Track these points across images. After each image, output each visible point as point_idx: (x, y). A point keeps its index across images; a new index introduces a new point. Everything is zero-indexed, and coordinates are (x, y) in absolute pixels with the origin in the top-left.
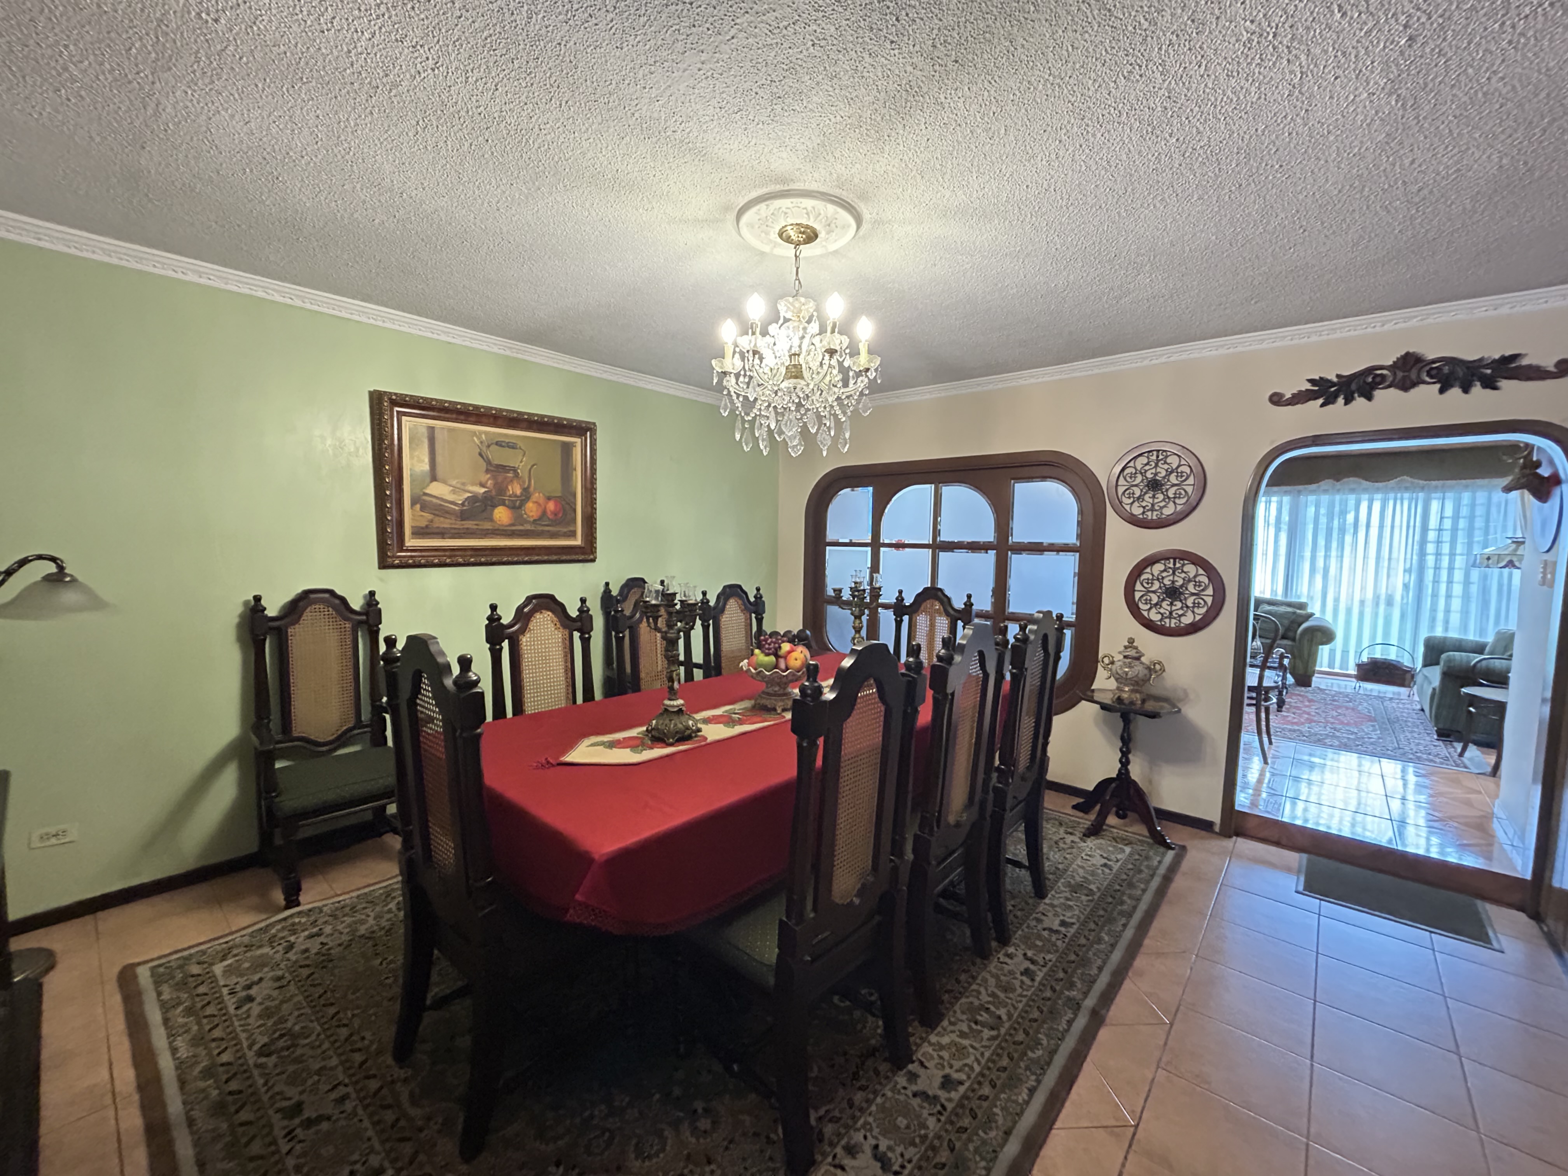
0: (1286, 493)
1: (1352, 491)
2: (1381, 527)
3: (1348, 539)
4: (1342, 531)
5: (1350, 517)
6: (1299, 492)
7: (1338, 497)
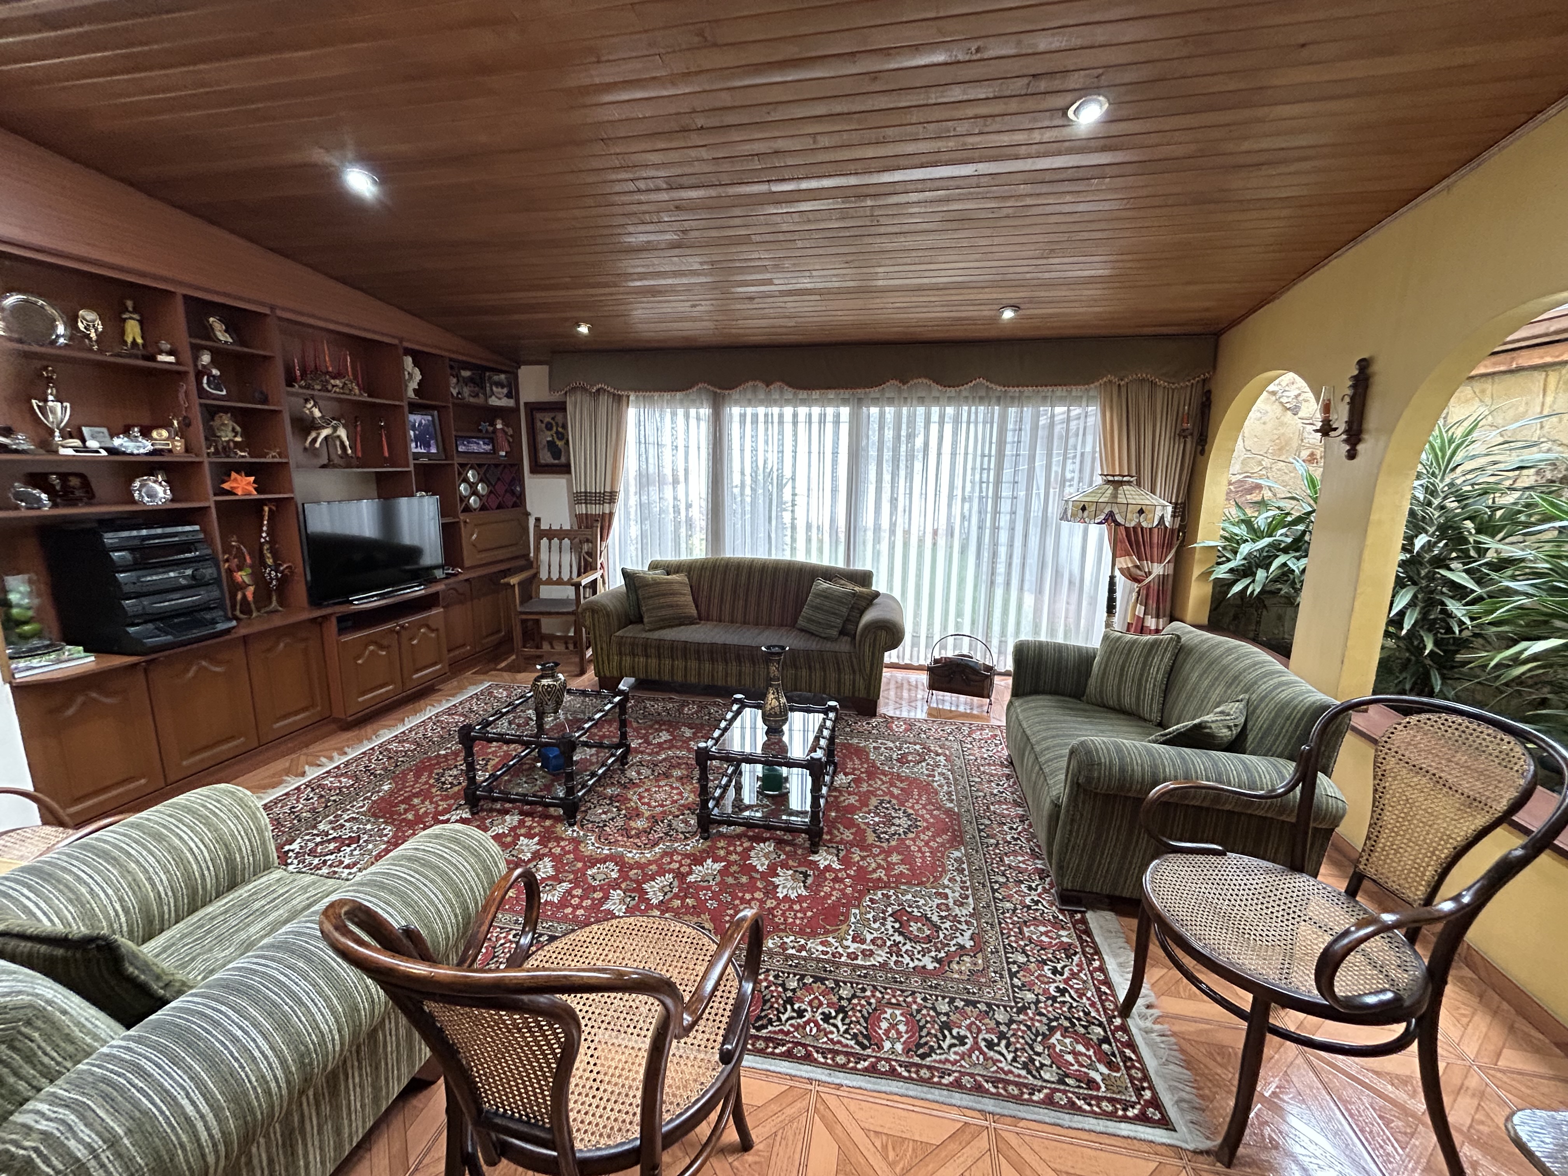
0: (845, 402)
1: (922, 400)
2: (954, 454)
3: (918, 466)
4: (911, 457)
5: (919, 442)
6: (860, 400)
7: (905, 410)
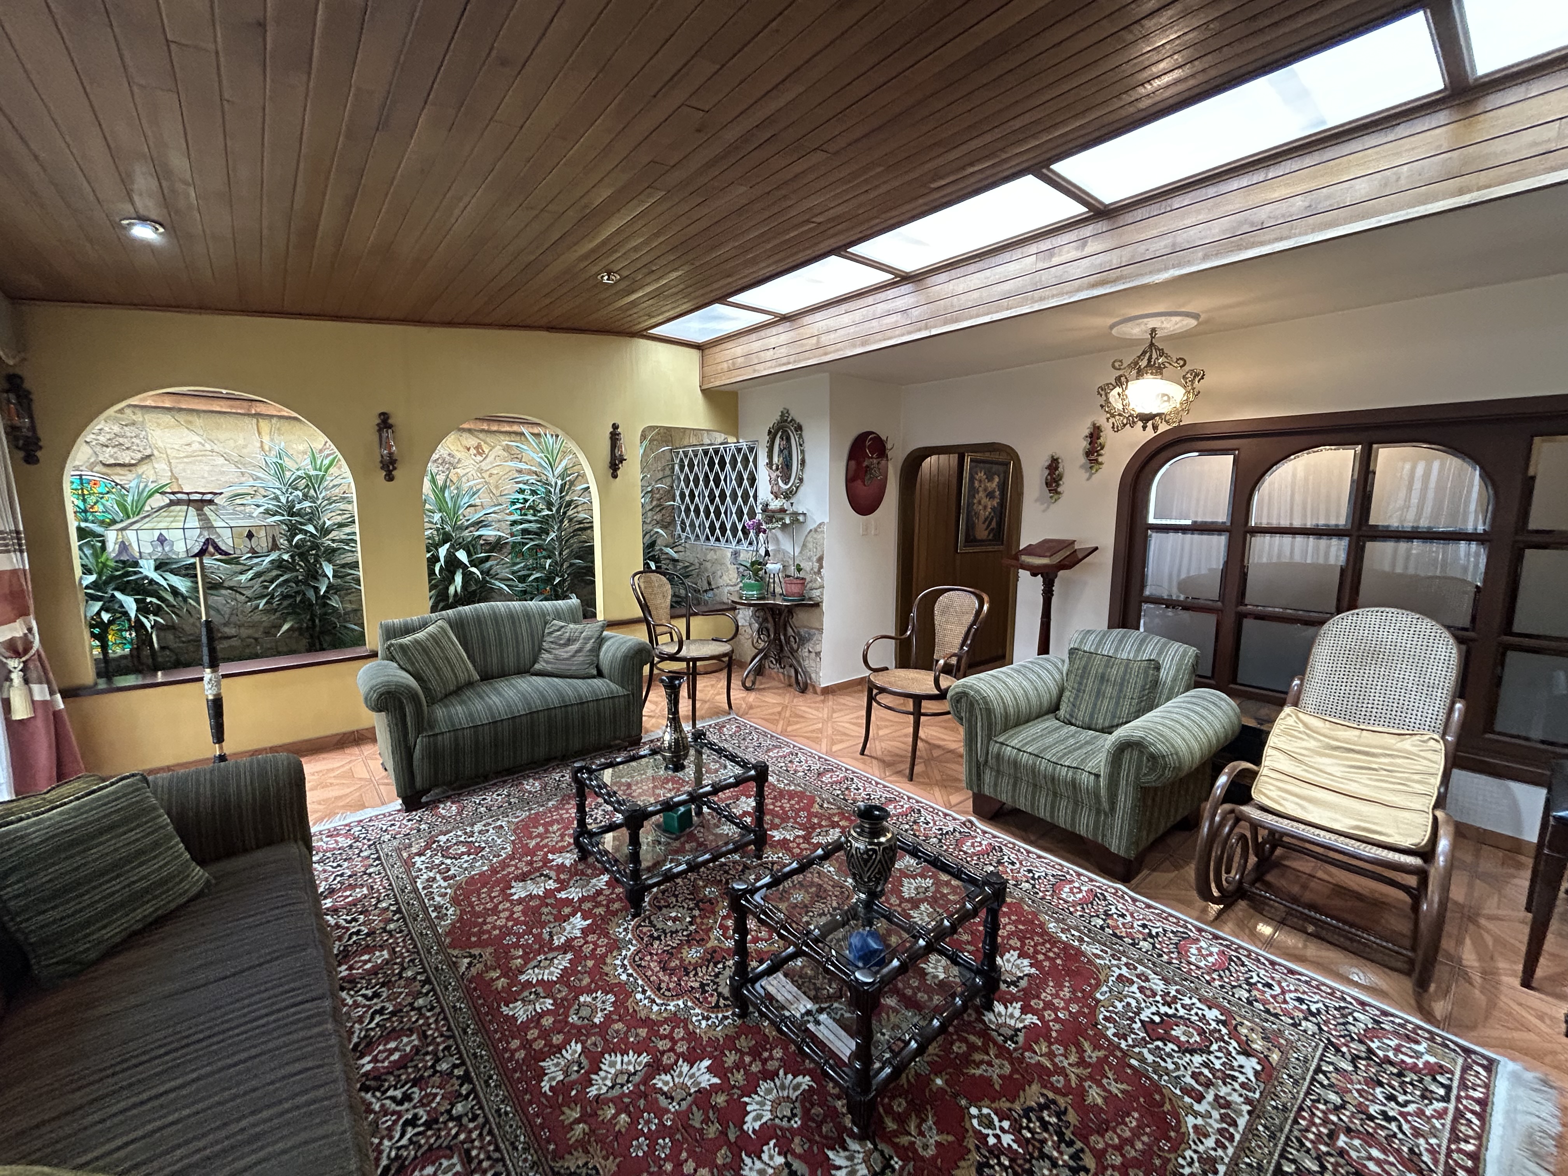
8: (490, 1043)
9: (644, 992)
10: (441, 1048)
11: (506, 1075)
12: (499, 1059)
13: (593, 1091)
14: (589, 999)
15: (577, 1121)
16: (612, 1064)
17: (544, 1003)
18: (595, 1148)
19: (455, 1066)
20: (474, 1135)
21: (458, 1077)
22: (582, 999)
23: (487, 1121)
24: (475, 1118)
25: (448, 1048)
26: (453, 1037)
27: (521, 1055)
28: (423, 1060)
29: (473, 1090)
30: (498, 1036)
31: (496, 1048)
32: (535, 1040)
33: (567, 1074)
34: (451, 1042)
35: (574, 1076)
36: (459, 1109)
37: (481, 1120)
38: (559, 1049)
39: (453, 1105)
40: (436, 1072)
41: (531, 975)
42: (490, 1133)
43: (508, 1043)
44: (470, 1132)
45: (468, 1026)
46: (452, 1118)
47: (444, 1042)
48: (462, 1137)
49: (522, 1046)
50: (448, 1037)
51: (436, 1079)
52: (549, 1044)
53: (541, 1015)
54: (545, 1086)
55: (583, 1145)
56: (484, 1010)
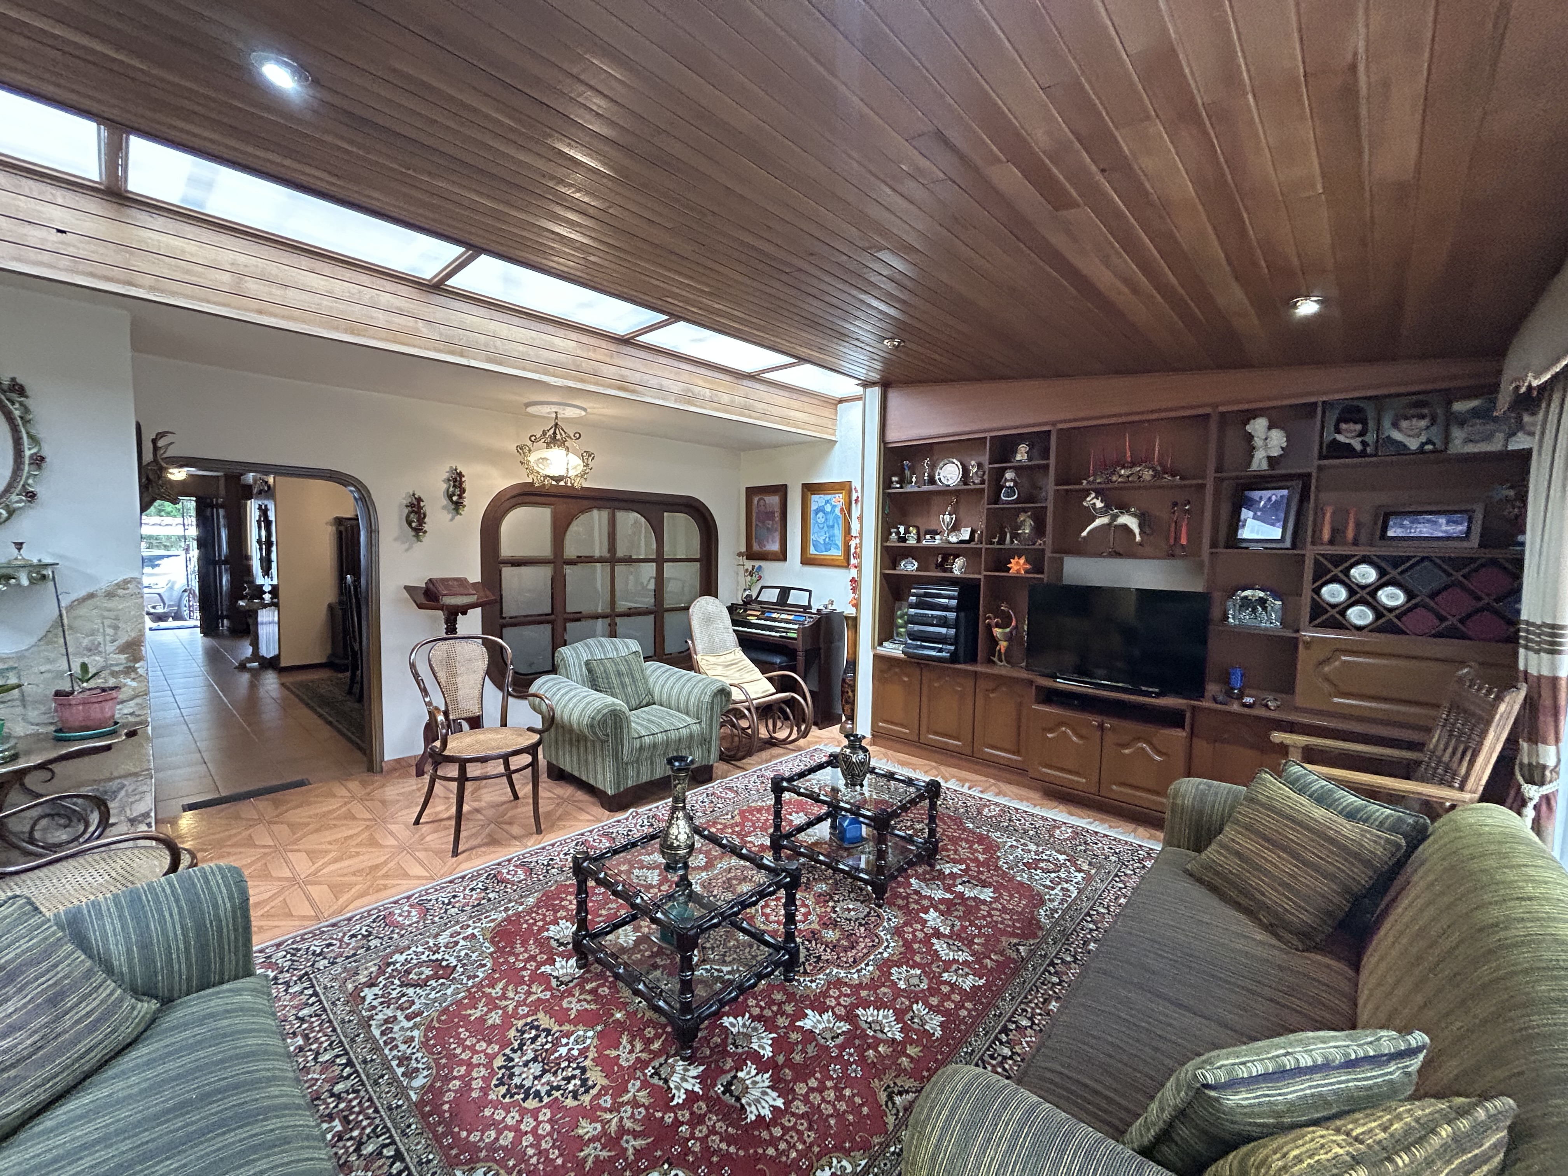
8: (972, 1029)
9: (881, 953)
10: (994, 1062)
11: (987, 1007)
12: (980, 1016)
13: (970, 959)
14: (902, 982)
15: (991, 959)
16: (947, 954)
17: (918, 1010)
18: (999, 947)
19: (1001, 1043)
20: (1033, 1005)
21: (1007, 1035)
22: (903, 987)
23: (1021, 1002)
24: (1024, 1010)
25: (992, 1057)
26: (981, 1058)
27: (968, 1005)
28: (1011, 1068)
29: (1009, 1020)
30: (963, 1027)
31: (973, 1023)
32: (953, 1001)
33: (967, 974)
34: (986, 1058)
35: (967, 970)
36: (1025, 1023)
37: (1023, 1006)
38: (952, 985)
39: (1026, 1028)
40: (1013, 1053)
41: (894, 1032)
42: (1026, 998)
43: (965, 1017)
44: (1033, 1009)
45: (966, 1053)
46: (1033, 1023)
47: (989, 1063)
48: (1038, 1011)
49: (963, 1007)
50: (983, 1062)
51: (1017, 1049)
52: (952, 991)
53: (931, 1008)
54: (982, 982)
55: (1002, 953)
56: (946, 1049)
